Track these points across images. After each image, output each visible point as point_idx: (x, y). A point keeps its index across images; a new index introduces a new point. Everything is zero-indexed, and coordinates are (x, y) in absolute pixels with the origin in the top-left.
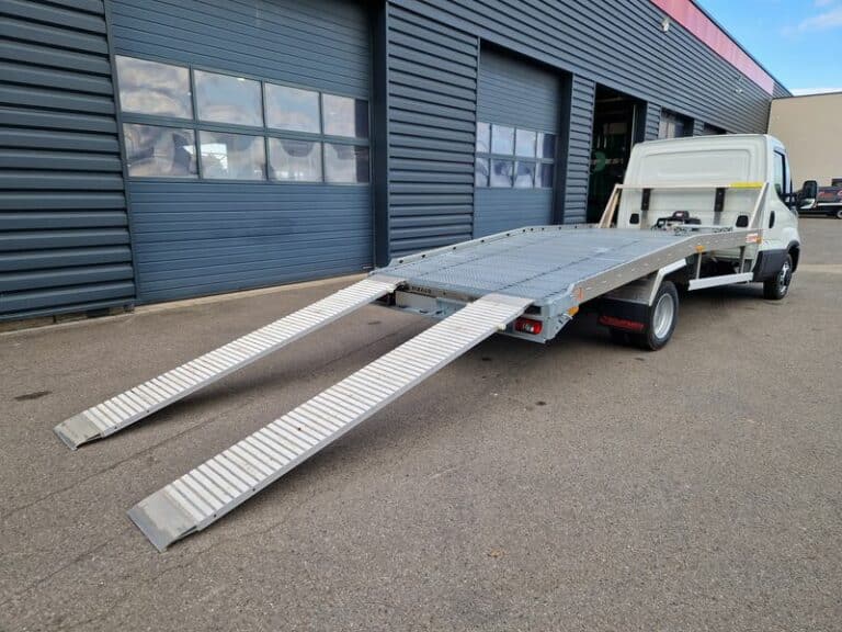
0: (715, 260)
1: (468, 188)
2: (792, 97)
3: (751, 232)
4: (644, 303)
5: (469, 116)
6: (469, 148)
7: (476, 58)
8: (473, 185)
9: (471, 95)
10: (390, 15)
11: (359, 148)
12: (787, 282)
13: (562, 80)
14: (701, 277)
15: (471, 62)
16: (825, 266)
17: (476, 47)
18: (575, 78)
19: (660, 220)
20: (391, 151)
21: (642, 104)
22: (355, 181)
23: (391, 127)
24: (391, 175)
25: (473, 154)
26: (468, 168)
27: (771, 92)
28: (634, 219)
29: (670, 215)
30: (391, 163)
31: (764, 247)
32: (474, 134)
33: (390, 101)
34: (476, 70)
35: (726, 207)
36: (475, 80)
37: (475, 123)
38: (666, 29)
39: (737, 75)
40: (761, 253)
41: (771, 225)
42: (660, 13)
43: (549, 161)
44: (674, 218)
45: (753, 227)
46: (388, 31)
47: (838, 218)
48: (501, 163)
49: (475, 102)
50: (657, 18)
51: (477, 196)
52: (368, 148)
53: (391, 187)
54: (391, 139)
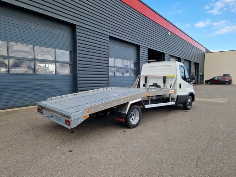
0: (165, 98)
1: (107, 76)
2: (211, 52)
3: (172, 90)
4: (124, 113)
5: (107, 56)
6: (107, 65)
7: (108, 41)
8: (108, 75)
9: (107, 51)
10: (78, 28)
11: (70, 64)
12: (190, 104)
13: (138, 47)
14: (151, 104)
15: (107, 42)
16: (211, 99)
17: (108, 38)
18: (141, 47)
19: (150, 86)
20: (78, 65)
21: (164, 54)
22: (69, 74)
23: (78, 59)
24: (79, 72)
25: (108, 67)
26: (107, 70)
27: (204, 51)
28: (144, 85)
29: (152, 84)
30: (78, 69)
31: (178, 94)
32: (108, 61)
33: (78, 52)
34: (108, 44)
35: (166, 82)
36: (108, 47)
37: (108, 58)
38: (169, 34)
39: (193, 47)
40: (177, 96)
41: (180, 88)
42: (167, 31)
43: (135, 69)
44: (153, 85)
45: (172, 88)
46: (77, 33)
47: (226, 85)
48: (118, 69)
49: (108, 52)
50: (167, 32)
51: (109, 79)
52: (72, 64)
53: (79, 76)
54: (78, 62)
